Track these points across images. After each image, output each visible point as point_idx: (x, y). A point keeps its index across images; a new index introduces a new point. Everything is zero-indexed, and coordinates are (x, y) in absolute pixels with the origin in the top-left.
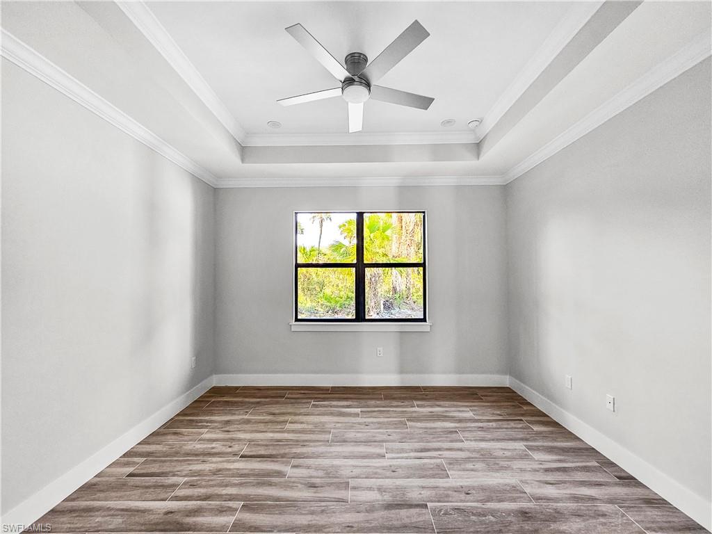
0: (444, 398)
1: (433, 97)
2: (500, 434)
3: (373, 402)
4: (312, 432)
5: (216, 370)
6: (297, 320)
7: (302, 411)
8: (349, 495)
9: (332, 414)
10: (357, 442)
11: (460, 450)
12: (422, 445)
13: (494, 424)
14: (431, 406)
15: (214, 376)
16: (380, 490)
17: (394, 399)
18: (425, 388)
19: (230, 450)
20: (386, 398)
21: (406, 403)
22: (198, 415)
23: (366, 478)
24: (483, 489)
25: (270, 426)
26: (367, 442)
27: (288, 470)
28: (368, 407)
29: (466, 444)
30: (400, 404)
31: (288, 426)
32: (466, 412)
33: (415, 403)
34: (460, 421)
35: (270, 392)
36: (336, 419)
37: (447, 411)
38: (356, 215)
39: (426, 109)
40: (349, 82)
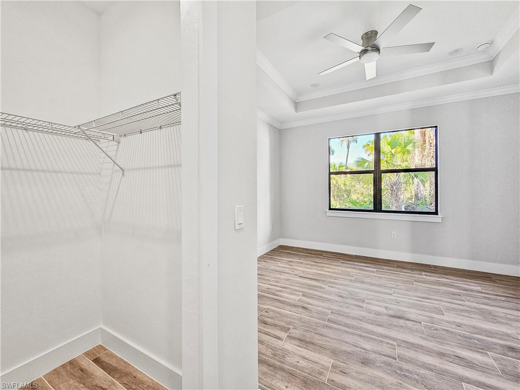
0: (452, 275)
1: (434, 42)
2: (506, 304)
3: (387, 268)
4: (341, 274)
5: (282, 236)
6: (330, 209)
7: (333, 264)
8: (364, 305)
9: (354, 268)
10: (371, 284)
11: (461, 305)
12: (424, 295)
13: (503, 299)
14: (439, 277)
15: (280, 239)
16: (386, 308)
17: (404, 268)
18: (435, 267)
19: (293, 273)
20: (398, 267)
21: (416, 272)
22: (274, 256)
23: (377, 301)
24: (474, 327)
25: (314, 267)
26: (379, 286)
27: (326, 287)
28: (382, 269)
29: (467, 303)
30: (410, 272)
31: (325, 269)
32: (474, 286)
33: (424, 273)
34: (466, 290)
35: (313, 252)
36: (358, 271)
37: (453, 282)
38: (374, 135)
39: (428, 51)
40: (364, 52)
